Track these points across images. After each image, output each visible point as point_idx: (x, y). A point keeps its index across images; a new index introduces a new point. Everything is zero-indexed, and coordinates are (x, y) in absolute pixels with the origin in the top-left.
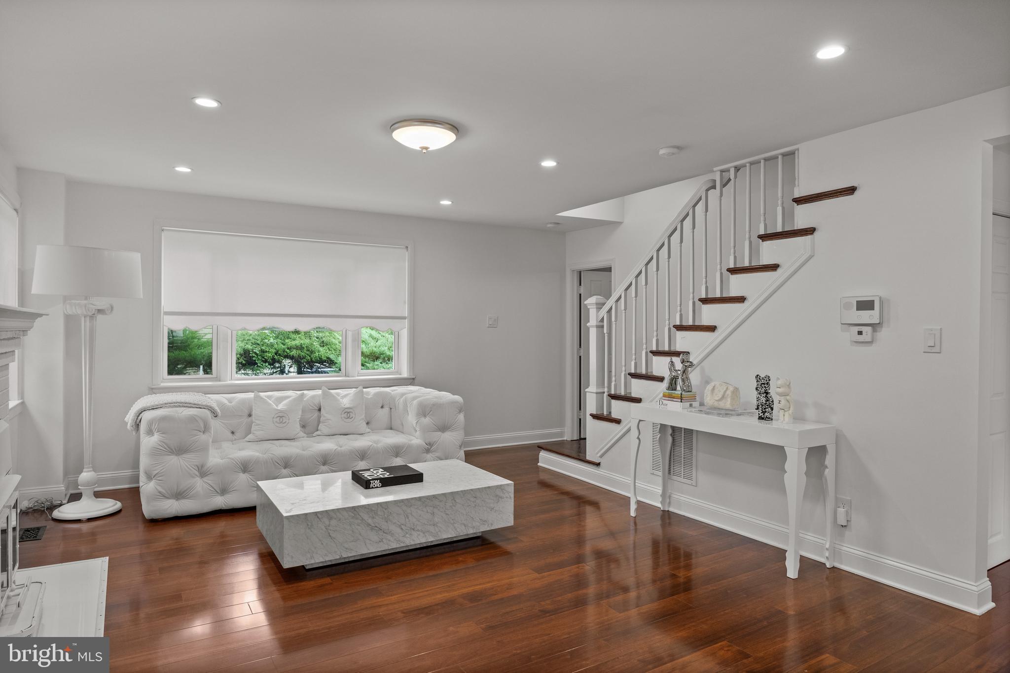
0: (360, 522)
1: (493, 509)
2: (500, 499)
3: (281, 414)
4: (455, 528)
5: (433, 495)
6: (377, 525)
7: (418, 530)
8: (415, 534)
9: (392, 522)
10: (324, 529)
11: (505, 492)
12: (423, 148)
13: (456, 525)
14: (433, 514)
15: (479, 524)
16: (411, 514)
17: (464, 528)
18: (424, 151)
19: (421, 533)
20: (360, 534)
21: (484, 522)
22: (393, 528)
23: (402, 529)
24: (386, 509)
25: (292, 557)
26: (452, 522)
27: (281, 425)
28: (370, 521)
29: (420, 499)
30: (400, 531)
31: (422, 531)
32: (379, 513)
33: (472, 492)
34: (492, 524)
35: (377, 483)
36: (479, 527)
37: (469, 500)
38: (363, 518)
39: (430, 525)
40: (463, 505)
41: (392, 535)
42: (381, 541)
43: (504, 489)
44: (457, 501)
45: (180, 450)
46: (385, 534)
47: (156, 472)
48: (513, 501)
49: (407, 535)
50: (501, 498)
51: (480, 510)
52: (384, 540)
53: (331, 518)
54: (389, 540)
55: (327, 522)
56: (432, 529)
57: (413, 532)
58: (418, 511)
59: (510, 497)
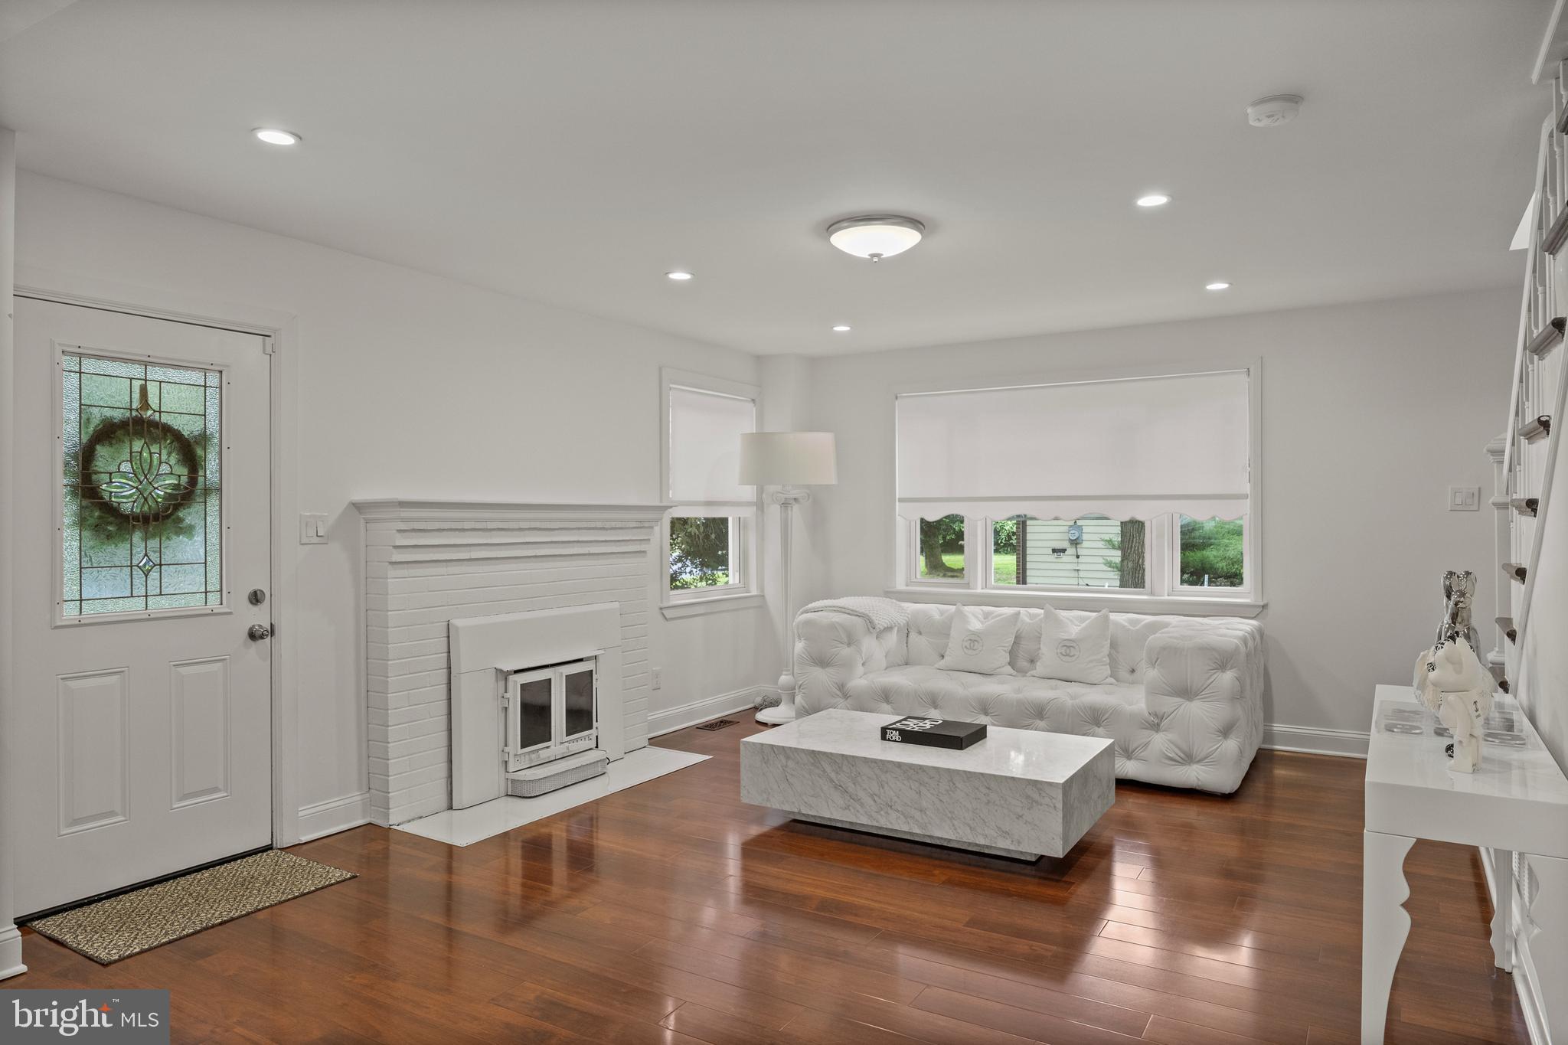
0: (821, 773)
1: (1021, 816)
2: (1034, 804)
3: (973, 637)
4: (953, 825)
5: (919, 765)
6: (842, 784)
7: (898, 811)
8: (893, 815)
9: (861, 786)
10: (781, 768)
11: (1044, 794)
12: (873, 256)
13: (956, 823)
14: (919, 793)
15: (996, 835)
16: (887, 783)
17: (969, 831)
18: (875, 259)
19: (902, 817)
20: (821, 789)
21: (1006, 834)
22: (861, 794)
23: (874, 800)
24: (853, 766)
25: (749, 792)
26: (950, 815)
27: (970, 652)
28: (833, 775)
29: (899, 765)
30: (872, 803)
31: (903, 814)
32: (845, 768)
33: (981, 777)
34: (1019, 843)
35: (896, 735)
36: (996, 838)
37: (977, 789)
38: (824, 770)
39: (915, 809)
40: (967, 795)
41: (862, 805)
42: (847, 808)
43: (1041, 790)
44: (957, 785)
45: (822, 662)
46: (851, 800)
47: (800, 682)
48: (1060, 815)
49: (882, 812)
50: (1037, 802)
51: (996, 811)
52: (851, 808)
53: (788, 758)
54: (858, 811)
55: (784, 761)
56: (917, 815)
57: (890, 811)
58: (897, 782)
59: (1055, 807)
